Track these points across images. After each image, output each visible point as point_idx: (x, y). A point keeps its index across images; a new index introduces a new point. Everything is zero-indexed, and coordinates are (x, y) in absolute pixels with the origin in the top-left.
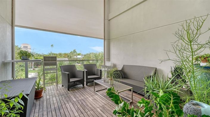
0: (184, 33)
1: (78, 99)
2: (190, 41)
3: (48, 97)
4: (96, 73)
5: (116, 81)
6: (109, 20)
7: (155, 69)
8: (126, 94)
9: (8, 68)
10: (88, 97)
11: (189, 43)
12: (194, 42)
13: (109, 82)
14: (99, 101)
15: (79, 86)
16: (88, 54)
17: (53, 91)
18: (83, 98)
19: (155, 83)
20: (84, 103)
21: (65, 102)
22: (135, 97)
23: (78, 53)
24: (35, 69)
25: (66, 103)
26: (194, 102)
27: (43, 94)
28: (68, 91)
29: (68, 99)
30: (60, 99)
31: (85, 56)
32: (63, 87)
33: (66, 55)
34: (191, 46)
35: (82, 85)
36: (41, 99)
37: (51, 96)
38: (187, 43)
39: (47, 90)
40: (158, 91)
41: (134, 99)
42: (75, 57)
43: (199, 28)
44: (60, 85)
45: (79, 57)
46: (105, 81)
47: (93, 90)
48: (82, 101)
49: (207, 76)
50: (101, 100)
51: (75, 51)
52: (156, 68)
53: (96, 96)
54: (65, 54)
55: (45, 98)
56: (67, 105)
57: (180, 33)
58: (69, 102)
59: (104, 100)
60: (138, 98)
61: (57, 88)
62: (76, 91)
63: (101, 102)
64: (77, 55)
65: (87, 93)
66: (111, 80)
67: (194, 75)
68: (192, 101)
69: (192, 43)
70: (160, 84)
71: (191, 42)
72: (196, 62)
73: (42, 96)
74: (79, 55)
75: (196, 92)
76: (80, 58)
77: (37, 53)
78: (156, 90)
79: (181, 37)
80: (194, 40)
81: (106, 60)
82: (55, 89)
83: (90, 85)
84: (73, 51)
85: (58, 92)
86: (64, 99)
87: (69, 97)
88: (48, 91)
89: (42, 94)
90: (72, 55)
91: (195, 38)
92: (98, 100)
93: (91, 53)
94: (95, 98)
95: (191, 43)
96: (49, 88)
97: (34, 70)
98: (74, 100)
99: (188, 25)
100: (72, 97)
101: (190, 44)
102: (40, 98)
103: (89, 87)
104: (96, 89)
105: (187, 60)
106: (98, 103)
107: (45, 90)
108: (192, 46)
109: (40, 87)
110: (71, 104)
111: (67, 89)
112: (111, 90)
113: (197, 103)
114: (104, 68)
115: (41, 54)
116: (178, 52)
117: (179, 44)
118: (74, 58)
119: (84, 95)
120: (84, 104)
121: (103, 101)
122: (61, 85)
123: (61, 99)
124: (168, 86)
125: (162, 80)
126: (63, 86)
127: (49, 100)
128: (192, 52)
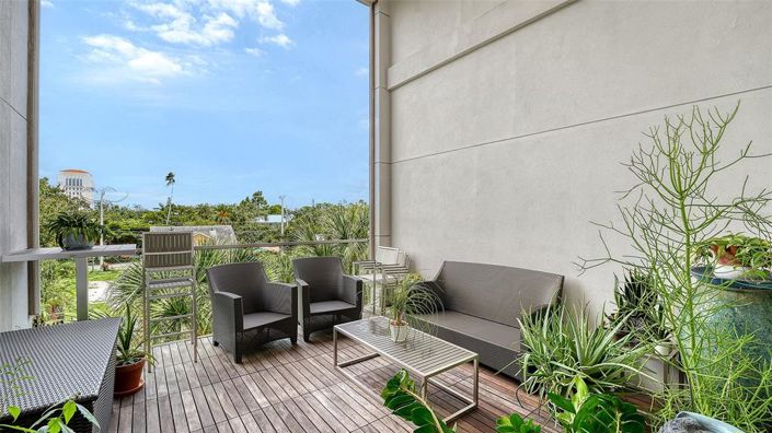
0: (661, 166)
1: (274, 398)
2: (681, 193)
3: (162, 389)
4: (341, 290)
5: (415, 325)
6: (391, 91)
7: (558, 281)
8: (453, 377)
9: (13, 283)
10: (312, 388)
11: (676, 200)
12: (693, 195)
13: (393, 332)
14: (353, 405)
15: (277, 343)
16: (308, 208)
17: (181, 366)
18: (293, 393)
19: (558, 340)
20: (298, 415)
21: (227, 412)
22: (487, 388)
23: (271, 204)
24: (110, 267)
25: (232, 413)
26: (694, 417)
27: (146, 378)
28: (238, 367)
29: (237, 399)
30: (209, 399)
31: (297, 214)
32: (218, 350)
33: (224, 214)
34: (683, 209)
35: (288, 340)
36: (139, 399)
37: (172, 383)
38: (670, 197)
39: (160, 360)
40: (569, 368)
41: (484, 393)
42: (261, 220)
43: (709, 146)
44: (206, 341)
45: (273, 219)
46: (374, 327)
47: (332, 361)
48: (292, 408)
49: (735, 314)
50: (361, 400)
51: (258, 197)
52: (563, 277)
53: (343, 386)
54: (222, 209)
55: (151, 391)
56: (236, 421)
57: (647, 162)
58: (244, 412)
59: (373, 401)
60: (497, 392)
61: (196, 351)
62: (268, 366)
63: (360, 411)
64: (265, 212)
65: (308, 375)
66: (399, 324)
67: (691, 315)
68: (685, 415)
69: (687, 201)
70: (575, 340)
71: (682, 195)
72: (700, 261)
73: (141, 387)
74: (274, 211)
75: (700, 378)
76: (277, 225)
77: (115, 204)
78: (563, 366)
79: (651, 177)
80: (693, 188)
81: (377, 239)
82: (187, 359)
83: (317, 339)
84: (251, 198)
85: (198, 368)
86: (221, 397)
87: (242, 391)
88: (161, 365)
89: (142, 378)
90: (246, 214)
91: (698, 183)
92: (350, 401)
93: (319, 206)
94: (339, 392)
95: (682, 199)
96: (166, 351)
97: (105, 269)
98: (259, 401)
99: (672, 134)
100: (253, 388)
101: (679, 202)
102: (133, 393)
103: (316, 349)
104: (343, 357)
105: (671, 262)
106: (349, 413)
107: (150, 363)
108: (687, 209)
109: (134, 351)
110: (248, 417)
111: (232, 357)
112: (399, 384)
113: (700, 423)
114: (370, 271)
115: (131, 208)
116: (638, 232)
117: (645, 204)
118: (255, 224)
119: (296, 383)
120: (300, 420)
121: (369, 407)
122: (211, 339)
123: (213, 400)
124: (603, 350)
125: (582, 325)
126: (216, 344)
127: (167, 402)
128: (689, 232)
